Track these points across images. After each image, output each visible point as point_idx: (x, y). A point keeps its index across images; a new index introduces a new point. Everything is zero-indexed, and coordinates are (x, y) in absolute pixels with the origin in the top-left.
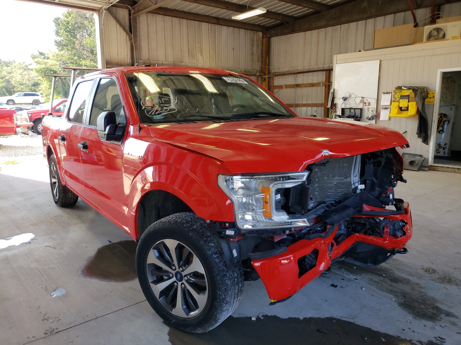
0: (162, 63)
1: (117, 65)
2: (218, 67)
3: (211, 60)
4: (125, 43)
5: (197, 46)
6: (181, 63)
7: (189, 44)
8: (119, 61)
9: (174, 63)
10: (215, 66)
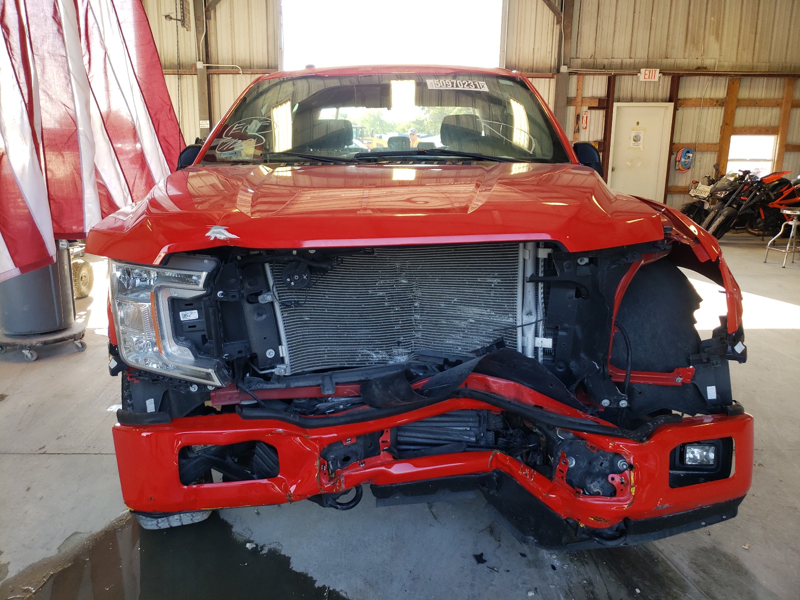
0: (622, 64)
1: (529, 71)
2: (758, 62)
3: (740, 48)
4: (549, 31)
5: (708, 22)
6: (665, 61)
7: (691, 18)
8: (534, 66)
9: (648, 62)
10: (751, 61)
